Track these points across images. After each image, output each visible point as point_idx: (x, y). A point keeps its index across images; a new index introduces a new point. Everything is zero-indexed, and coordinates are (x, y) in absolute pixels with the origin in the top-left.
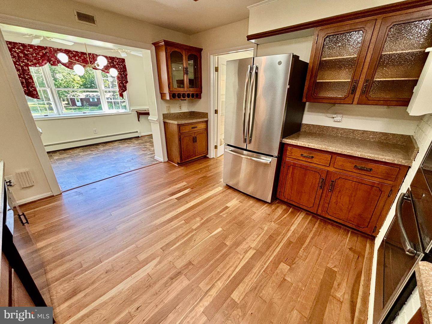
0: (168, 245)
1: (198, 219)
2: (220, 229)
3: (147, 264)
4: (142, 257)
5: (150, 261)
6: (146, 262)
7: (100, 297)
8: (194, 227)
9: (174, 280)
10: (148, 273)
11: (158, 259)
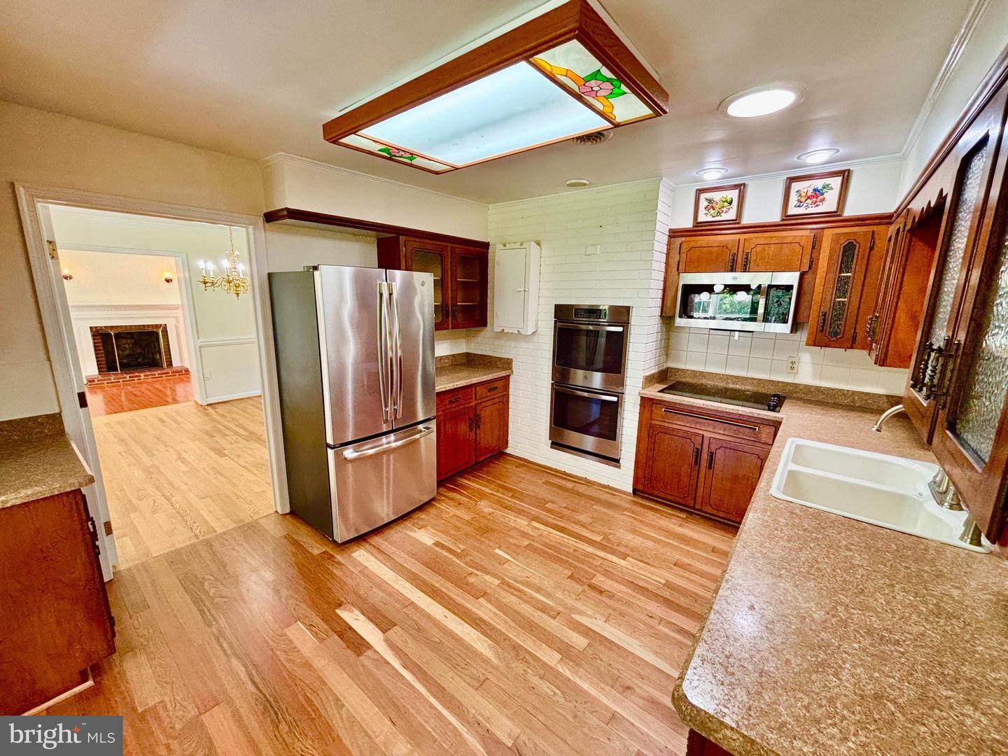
0: (544, 609)
1: (471, 580)
2: (498, 551)
3: (590, 629)
4: (580, 642)
5: (584, 625)
6: (586, 632)
7: (664, 673)
8: (497, 582)
9: (601, 589)
10: (605, 622)
11: (577, 617)
